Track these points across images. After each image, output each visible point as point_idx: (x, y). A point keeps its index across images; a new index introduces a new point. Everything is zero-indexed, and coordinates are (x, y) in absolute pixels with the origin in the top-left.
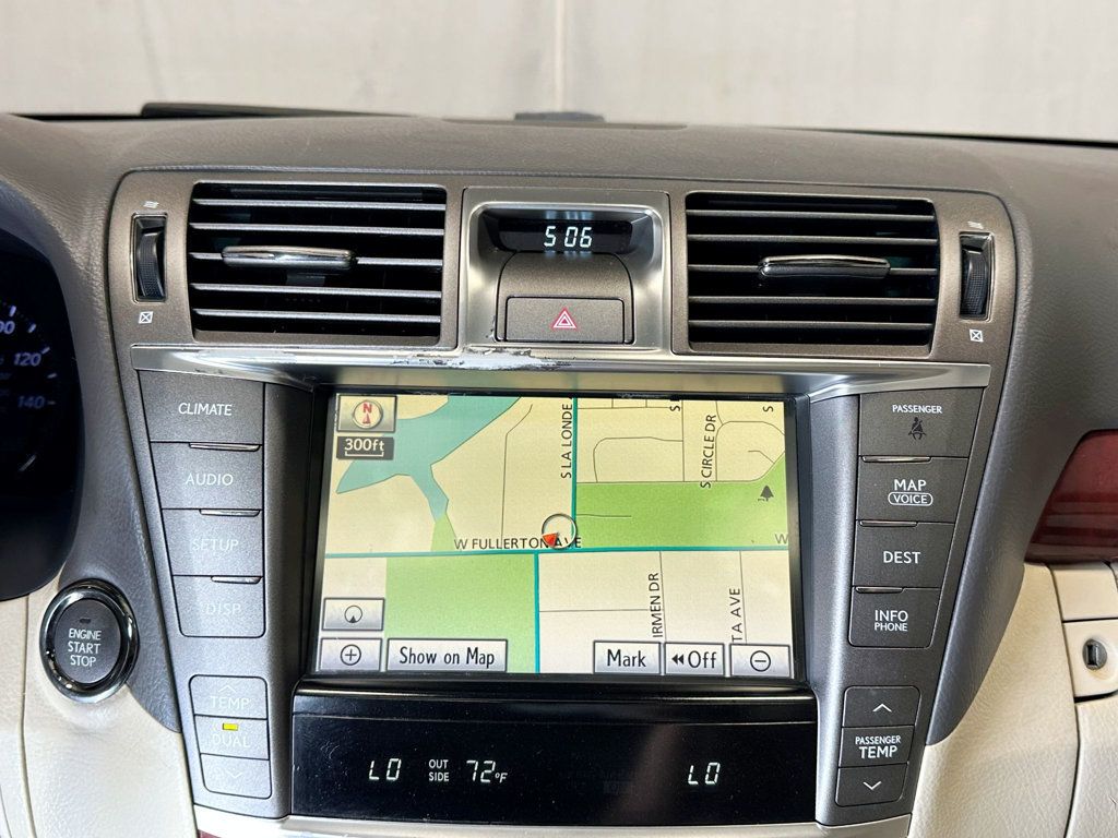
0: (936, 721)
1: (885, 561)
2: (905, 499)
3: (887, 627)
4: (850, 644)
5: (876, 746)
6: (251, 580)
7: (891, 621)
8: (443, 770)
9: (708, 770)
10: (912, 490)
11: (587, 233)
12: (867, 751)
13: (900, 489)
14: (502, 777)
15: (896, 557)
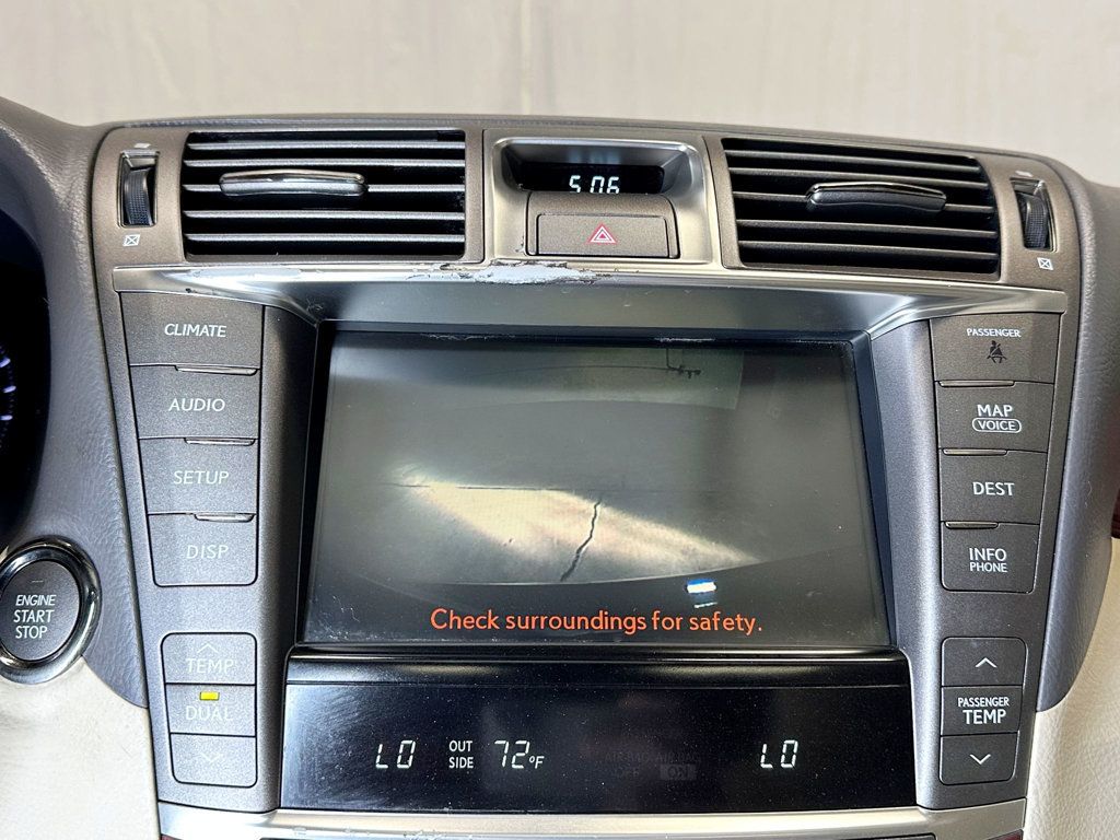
0: (1047, 681)
1: (976, 493)
2: (991, 425)
3: (984, 567)
4: (945, 589)
5: (983, 709)
6: (243, 518)
7: (988, 560)
8: (466, 754)
9: (784, 750)
10: (998, 415)
11: (614, 183)
12: (972, 715)
13: (986, 415)
14: (537, 761)
15: (987, 488)
